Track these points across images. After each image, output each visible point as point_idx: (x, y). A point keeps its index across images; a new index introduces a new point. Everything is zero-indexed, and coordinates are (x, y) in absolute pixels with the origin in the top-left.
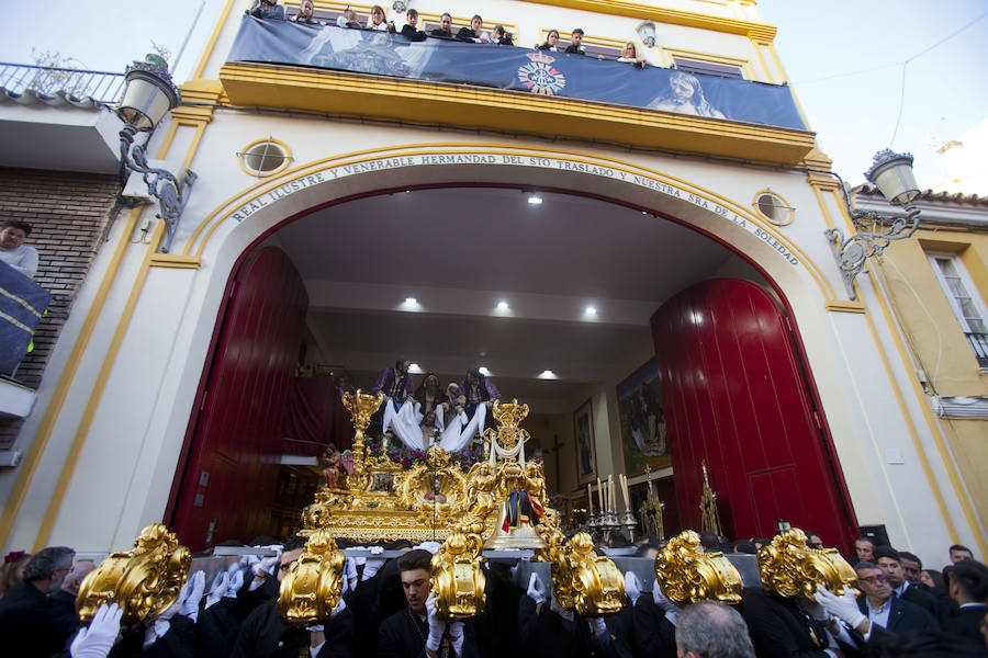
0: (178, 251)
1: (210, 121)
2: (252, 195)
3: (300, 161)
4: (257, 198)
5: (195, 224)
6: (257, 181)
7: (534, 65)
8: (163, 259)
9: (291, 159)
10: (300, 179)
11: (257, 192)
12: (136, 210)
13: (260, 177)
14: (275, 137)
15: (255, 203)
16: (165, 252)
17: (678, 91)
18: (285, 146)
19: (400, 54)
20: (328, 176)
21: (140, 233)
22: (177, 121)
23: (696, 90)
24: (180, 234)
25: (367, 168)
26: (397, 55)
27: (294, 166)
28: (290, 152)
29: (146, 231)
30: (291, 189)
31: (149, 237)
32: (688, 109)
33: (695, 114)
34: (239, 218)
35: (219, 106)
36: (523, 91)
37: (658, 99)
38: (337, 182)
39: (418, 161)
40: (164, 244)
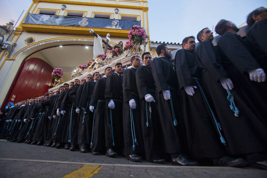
0: (11, 58)
1: (21, 34)
2: (26, 48)
3: (36, 41)
4: (27, 48)
5: (15, 53)
6: (27, 45)
7: (83, 21)
8: (8, 59)
9: (35, 41)
10: (35, 45)
11: (27, 47)
12: (5, 51)
13: (28, 44)
14: (32, 37)
15: (26, 49)
16: (9, 58)
17: (113, 24)
18: (34, 39)
19: (56, 21)
20: (41, 44)
21: (5, 55)
22: (14, 34)
23: (117, 23)
24: (12, 55)
25: (48, 42)
26: (55, 21)
27: (35, 42)
28: (35, 40)
29: (6, 54)
30: (33, 46)
31: (6, 55)
32: (114, 27)
33: (115, 28)
34: (23, 52)
35: (23, 31)
36: (79, 26)
37: (107, 26)
38: (42, 45)
39: (58, 41)
40: (9, 56)
